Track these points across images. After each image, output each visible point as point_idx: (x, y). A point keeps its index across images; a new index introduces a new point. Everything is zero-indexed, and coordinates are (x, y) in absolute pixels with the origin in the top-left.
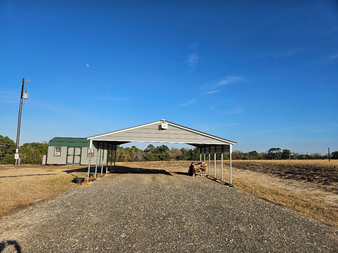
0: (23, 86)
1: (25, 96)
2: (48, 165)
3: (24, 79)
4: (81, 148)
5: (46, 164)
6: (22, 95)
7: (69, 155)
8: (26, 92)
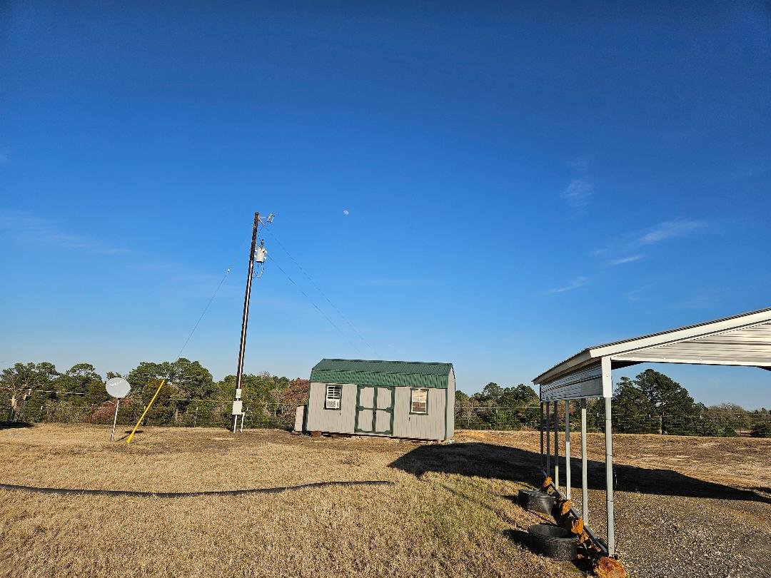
0: (255, 230)
1: (260, 255)
2: (310, 433)
3: (257, 214)
4: (392, 388)
5: (305, 432)
6: (253, 251)
7: (362, 408)
8: (262, 243)
